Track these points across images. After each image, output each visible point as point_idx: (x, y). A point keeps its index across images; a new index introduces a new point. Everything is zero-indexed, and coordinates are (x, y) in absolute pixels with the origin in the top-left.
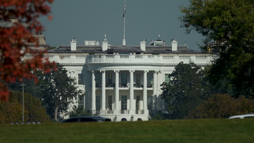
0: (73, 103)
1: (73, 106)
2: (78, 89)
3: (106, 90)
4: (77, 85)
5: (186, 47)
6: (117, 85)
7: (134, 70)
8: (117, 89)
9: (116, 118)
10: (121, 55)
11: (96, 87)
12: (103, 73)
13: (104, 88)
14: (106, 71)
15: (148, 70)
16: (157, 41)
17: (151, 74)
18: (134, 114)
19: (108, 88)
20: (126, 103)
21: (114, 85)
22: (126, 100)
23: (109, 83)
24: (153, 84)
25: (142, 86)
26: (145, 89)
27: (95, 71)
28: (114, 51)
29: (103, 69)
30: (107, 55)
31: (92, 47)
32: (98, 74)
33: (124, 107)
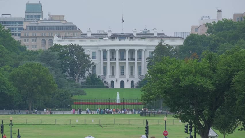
0: (88, 71)
1: (89, 73)
2: (92, 62)
3: (110, 62)
4: (91, 59)
5: (163, 34)
6: (117, 59)
7: (129, 49)
8: (117, 61)
9: (117, 80)
10: (120, 39)
11: (104, 60)
12: (108, 51)
13: (108, 61)
14: (110, 50)
15: (138, 49)
16: (145, 30)
17: (140, 51)
18: (129, 78)
19: (111, 61)
20: (124, 71)
21: (116, 59)
22: (124, 69)
23: (112, 57)
24: (141, 58)
25: (134, 60)
26: (136, 61)
27: (103, 50)
28: (116, 37)
29: (108, 49)
30: (111, 39)
31: (102, 34)
32: (105, 52)
33: (122, 73)
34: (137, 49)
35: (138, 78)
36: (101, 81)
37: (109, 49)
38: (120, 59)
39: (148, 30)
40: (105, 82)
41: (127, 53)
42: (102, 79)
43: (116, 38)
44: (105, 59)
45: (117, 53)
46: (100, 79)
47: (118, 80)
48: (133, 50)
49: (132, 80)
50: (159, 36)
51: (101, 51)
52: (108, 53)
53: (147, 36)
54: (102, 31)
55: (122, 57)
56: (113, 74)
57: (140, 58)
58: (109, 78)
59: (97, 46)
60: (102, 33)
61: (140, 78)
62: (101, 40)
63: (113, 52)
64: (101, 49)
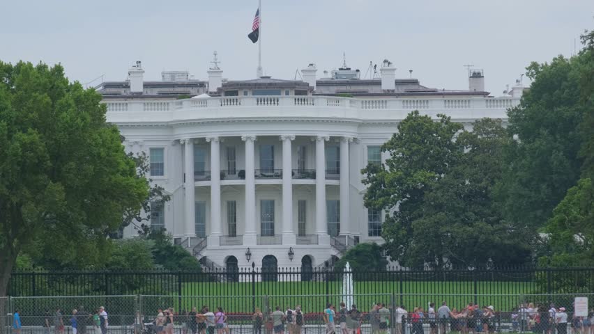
0: (139, 220)
1: (140, 226)
2: (152, 185)
3: (222, 187)
4: (148, 176)
5: (415, 82)
6: (250, 174)
7: (293, 135)
8: (250, 182)
9: (249, 254)
10: (259, 97)
11: (196, 180)
12: (212, 143)
13: (215, 183)
14: (221, 138)
15: (327, 135)
16: (341, 69)
17: (334, 145)
18: (293, 245)
19: (226, 182)
20: (272, 218)
21: (242, 175)
22: (272, 212)
23: (227, 168)
24: (338, 172)
25: (313, 175)
26: (321, 182)
27: (193, 140)
28: (241, 89)
29: (212, 134)
30: (223, 97)
31: (182, 85)
32: (201, 146)
33: (268, 229)
34: (323, 133)
35: (329, 245)
36: (189, 255)
37: (216, 136)
38: (258, 173)
39: (353, 69)
40: (204, 260)
41: (287, 148)
42: (190, 251)
43: (241, 94)
44: (201, 177)
45: (250, 149)
46: (185, 251)
47: (252, 252)
48: (309, 137)
49: (308, 253)
50: (402, 89)
51: (184, 145)
52: (215, 150)
53: (354, 88)
54: (183, 74)
55: (268, 168)
56: (232, 232)
57: (334, 170)
58: (217, 246)
59: (170, 126)
60: (183, 80)
61: (336, 245)
62: (186, 102)
63: (232, 147)
64: (186, 135)
